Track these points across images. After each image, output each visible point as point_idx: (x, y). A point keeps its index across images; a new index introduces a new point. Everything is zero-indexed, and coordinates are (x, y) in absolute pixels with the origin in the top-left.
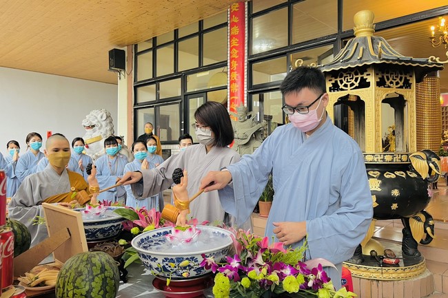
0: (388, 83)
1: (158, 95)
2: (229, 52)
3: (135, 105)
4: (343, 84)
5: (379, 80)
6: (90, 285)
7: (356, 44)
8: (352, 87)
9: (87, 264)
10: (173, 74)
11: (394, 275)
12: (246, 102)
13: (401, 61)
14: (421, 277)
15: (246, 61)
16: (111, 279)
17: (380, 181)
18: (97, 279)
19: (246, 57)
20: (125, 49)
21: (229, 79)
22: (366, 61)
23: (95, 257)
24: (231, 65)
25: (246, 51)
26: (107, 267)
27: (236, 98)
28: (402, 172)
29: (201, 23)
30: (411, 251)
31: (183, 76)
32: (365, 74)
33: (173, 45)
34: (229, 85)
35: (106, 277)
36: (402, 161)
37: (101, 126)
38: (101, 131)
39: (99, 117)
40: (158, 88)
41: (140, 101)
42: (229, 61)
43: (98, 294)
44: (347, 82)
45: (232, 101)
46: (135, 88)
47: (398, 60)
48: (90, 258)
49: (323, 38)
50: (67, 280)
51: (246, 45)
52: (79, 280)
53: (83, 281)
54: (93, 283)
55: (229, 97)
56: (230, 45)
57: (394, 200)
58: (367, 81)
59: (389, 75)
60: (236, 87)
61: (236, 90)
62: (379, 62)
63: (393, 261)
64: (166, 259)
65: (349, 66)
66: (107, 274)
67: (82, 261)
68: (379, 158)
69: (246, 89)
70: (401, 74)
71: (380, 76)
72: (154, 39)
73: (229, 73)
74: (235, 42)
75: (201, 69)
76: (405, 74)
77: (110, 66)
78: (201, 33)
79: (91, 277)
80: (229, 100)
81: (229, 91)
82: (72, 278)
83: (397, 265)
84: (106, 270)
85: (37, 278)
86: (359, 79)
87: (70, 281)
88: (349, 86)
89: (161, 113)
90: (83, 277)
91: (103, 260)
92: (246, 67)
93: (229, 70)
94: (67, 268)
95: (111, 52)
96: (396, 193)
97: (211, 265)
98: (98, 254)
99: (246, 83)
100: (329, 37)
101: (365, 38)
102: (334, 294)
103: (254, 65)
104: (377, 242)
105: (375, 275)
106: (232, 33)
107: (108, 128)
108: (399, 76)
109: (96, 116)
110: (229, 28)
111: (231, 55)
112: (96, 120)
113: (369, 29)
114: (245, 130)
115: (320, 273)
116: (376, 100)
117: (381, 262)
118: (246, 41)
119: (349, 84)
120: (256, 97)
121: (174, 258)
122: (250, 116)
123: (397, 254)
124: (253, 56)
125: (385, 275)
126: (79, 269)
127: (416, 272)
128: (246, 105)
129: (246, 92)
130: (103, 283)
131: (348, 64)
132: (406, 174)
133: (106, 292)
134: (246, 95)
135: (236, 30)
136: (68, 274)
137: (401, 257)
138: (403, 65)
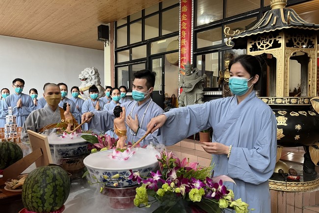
0: (295, 44)
1: (131, 57)
2: (180, 25)
3: (116, 64)
4: (260, 45)
5: (288, 42)
6: (44, 191)
7: (271, 14)
8: (267, 48)
9: (42, 175)
10: (141, 42)
11: (295, 188)
12: (192, 61)
13: (306, 26)
14: (316, 190)
15: (192, 31)
16: (61, 186)
17: (287, 118)
18: (49, 186)
19: (192, 28)
20: (109, 24)
21: (180, 44)
22: (278, 27)
23: (49, 170)
24: (181, 34)
25: (192, 24)
26: (58, 177)
27: (185, 58)
28: (304, 112)
29: (160, 4)
30: (309, 170)
31: (148, 43)
32: (278, 37)
33: (141, 21)
34: (180, 49)
35: (56, 185)
36: (304, 103)
37: (92, 79)
38: (92, 82)
39: (90, 72)
40: (131, 52)
41: (119, 61)
42: (180, 31)
43: (50, 197)
44: (264, 43)
45: (182, 60)
46: (116, 52)
47: (304, 26)
48: (46, 170)
49: (249, 13)
50: (28, 186)
51: (192, 19)
52: (36, 187)
53: (39, 187)
54: (45, 189)
55: (180, 57)
56: (181, 19)
57: (297, 132)
58: (279, 42)
59: (296, 38)
60: (185, 50)
61: (185, 52)
62: (288, 27)
63: (295, 177)
64: (106, 173)
65: (265, 31)
66: (57, 182)
67: (40, 173)
68: (286, 101)
69: (192, 52)
70: (306, 37)
71: (289, 39)
72: (128, 18)
73: (180, 40)
74: (184, 17)
75: (161, 37)
76: (309, 37)
77: (99, 37)
78: (160, 12)
79: (44, 185)
80: (180, 59)
81: (180, 53)
82: (31, 185)
83: (298, 180)
84: (57, 180)
85: (18, 183)
86: (273, 41)
87: (30, 187)
88: (265, 47)
89: (133, 70)
90: (39, 184)
91: (56, 172)
92: (192, 35)
93: (180, 38)
94: (29, 178)
95: (99, 27)
96: (298, 127)
97: (136, 178)
98: (52, 168)
99: (192, 47)
100: (253, 11)
101: (279, 10)
102: (231, 203)
103: (198, 34)
104: (284, 163)
105: (280, 187)
106: (183, 11)
107: (96, 80)
108: (305, 38)
109: (88, 72)
110: (180, 7)
111: (181, 27)
112: (88, 75)
113: (282, 3)
114: (190, 82)
115: (220, 187)
116: (285, 57)
117: (286, 178)
118: (193, 17)
119: (265, 45)
120: (199, 57)
121: (111, 172)
122: (195, 71)
123: (298, 172)
124: (197, 27)
125: (288, 188)
126: (37, 179)
127: (313, 186)
128: (192, 63)
129: (192, 54)
130: (53, 189)
131: (264, 30)
132: (308, 113)
133: (56, 196)
134: (192, 56)
135: (185, 9)
136: (29, 182)
137: (302, 175)
138: (307, 29)
